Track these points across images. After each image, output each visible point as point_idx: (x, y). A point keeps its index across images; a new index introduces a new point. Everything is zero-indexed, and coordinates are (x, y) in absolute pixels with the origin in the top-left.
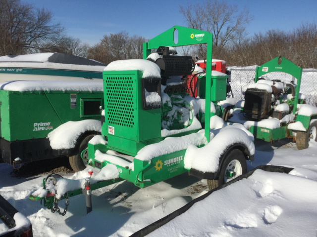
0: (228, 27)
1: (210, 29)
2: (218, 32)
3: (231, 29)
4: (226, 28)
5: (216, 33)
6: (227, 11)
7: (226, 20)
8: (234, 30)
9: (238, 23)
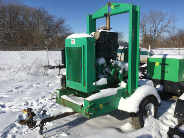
0: (162, 25)
1: (152, 26)
2: (156, 28)
3: (164, 26)
4: (161, 26)
5: (155, 29)
6: (161, 16)
7: (161, 21)
8: (166, 27)
9: (169, 23)
